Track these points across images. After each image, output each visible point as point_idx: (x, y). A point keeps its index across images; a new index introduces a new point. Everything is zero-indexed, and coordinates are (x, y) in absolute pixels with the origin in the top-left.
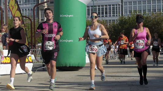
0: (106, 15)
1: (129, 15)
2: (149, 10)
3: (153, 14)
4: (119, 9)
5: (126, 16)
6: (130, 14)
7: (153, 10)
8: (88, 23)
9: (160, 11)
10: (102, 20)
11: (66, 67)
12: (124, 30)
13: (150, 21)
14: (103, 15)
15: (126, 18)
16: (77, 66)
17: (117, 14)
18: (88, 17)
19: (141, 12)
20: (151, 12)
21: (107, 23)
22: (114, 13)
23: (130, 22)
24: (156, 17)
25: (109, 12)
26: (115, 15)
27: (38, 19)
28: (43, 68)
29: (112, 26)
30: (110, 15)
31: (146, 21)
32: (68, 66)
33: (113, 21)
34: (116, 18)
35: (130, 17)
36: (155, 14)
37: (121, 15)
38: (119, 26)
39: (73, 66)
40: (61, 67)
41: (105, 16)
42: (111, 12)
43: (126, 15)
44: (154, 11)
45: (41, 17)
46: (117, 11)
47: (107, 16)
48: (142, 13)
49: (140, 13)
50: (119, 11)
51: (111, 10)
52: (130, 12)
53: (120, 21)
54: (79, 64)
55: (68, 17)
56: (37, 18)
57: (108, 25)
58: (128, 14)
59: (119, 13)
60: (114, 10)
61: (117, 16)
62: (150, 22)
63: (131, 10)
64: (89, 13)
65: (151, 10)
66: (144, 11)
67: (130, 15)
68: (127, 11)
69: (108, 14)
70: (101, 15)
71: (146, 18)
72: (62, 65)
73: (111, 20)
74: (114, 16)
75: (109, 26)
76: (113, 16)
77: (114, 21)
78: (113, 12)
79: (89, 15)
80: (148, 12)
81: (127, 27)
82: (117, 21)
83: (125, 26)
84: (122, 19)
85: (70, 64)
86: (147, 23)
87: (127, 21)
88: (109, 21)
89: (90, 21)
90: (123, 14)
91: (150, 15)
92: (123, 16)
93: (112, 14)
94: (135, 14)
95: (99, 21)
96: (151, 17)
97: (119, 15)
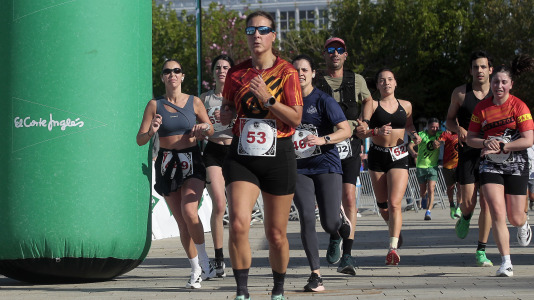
8: (174, 26)
10: (246, 11)
11: (46, 261)
13: (496, 18)
15: (374, 1)
16: (103, 254)
23: (391, 20)
29: (301, 41)
31: (478, 14)
32: (58, 254)
33: (302, 14)
34: (318, 2)
39: (87, 255)
40: (20, 260)
53: (340, 16)
54: (114, 248)
62: (497, 22)
71: (477, 1)
72: (27, 250)
73: (292, 14)
77: (311, 14)
81: (377, 49)
82: (326, 16)
83: (365, 42)
84: (353, 5)
85: (67, 248)
86: (482, 27)
87: (378, 15)
88: (282, 18)
89: (185, 19)
95: (227, 16)
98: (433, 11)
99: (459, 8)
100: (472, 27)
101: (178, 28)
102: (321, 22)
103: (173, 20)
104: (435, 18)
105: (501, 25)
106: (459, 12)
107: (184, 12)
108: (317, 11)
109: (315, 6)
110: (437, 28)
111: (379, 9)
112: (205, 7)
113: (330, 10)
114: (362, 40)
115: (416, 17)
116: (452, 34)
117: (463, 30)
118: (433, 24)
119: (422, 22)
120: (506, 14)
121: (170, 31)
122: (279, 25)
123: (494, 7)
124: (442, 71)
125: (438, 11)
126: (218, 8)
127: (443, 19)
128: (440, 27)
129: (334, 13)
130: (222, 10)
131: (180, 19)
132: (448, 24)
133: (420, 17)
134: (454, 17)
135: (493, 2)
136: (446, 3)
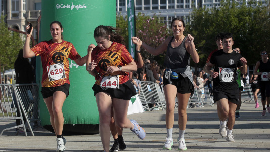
0: (162, 5)
1: (216, 5)
5: (210, 7)
6: (218, 2)
8: (122, 23)
10: (154, 16)
12: (203, 40)
13: (264, 20)
14: (155, 5)
15: (210, 12)
17: (187, 3)
18: (120, 9)
21: (165, 23)
22: (182, 1)
23: (217, 21)
26: (185, 4)
27: (6, 13)
28: (16, 127)
30: (172, 4)
31: (255, 18)
32: (74, 123)
34: (185, 12)
35: (218, 10)
37: (197, 6)
38: (192, 30)
39: (87, 123)
41: (161, 7)
43: (208, 5)
45: (13, 9)
47: (164, 7)
48: (247, 0)
53: (195, 19)
55: (75, 9)
56: (3, 12)
57: (168, 27)
58: (214, 2)
61: (187, 6)
62: (263, 22)
67: (219, 5)
69: (168, 2)
70: (151, 5)
71: (255, 12)
74: (182, 6)
75: (169, 31)
76: (178, 6)
81: (211, 33)
82: (189, 19)
83: (206, 30)
84: (201, 14)
85: (78, 120)
86: (257, 24)
87: (212, 18)
88: (169, 19)
90: (203, 2)
91: (264, 4)
92: (203, 7)
93: (177, 2)
94: (230, 1)
95: (146, 19)
96: (267, 9)
97: (192, 6)
98: (235, 17)
99: (247, 16)
100: (253, 24)
101: (124, 24)
102: (186, 21)
103: (122, 20)
104: (236, 20)
105: (265, 23)
106: (247, 18)
107: (126, 16)
108: (184, 16)
109: (183, 15)
110: (237, 24)
111: (212, 16)
112: (136, 15)
113: (190, 16)
115: (228, 20)
116: (244, 27)
117: (248, 26)
118: (236, 22)
119: (231, 22)
120: (267, 19)
121: (120, 25)
122: (168, 22)
123: (263, 15)
124: (239, 43)
125: (238, 17)
126: (141, 15)
127: (240, 20)
128: (239, 24)
129: (192, 18)
130: (143, 15)
131: (125, 19)
132: (242, 22)
133: (230, 19)
134: (245, 19)
135: (262, 13)
136: (242, 13)
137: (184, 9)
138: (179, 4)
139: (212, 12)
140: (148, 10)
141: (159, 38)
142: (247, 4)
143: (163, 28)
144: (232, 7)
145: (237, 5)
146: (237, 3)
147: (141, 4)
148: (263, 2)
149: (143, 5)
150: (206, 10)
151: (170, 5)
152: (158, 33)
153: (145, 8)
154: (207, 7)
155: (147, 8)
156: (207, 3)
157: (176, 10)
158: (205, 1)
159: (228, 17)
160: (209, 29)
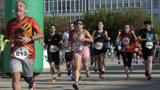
0: (68, 10)
1: (96, 10)
2: (120, 5)
3: (125, 9)
4: (84, 3)
5: (92, 12)
6: (97, 9)
7: (124, 4)
8: (47, 20)
9: (134, 6)
10: (63, 16)
12: (89, 28)
13: (120, 18)
14: (64, 11)
15: (93, 14)
17: (81, 10)
18: (46, 13)
19: (110, 7)
20: (122, 7)
21: (69, 20)
22: (78, 9)
23: (96, 19)
24: (129, 13)
25: (72, 6)
26: (79, 10)
30: (73, 10)
31: (116, 18)
33: (76, 17)
34: (80, 14)
35: (97, 13)
36: (127, 9)
37: (86, 11)
41: (67, 12)
42: (74, 6)
43: (92, 11)
44: (126, 5)
46: (81, 6)
48: (112, 8)
49: (108, 8)
50: (84, 6)
51: (74, 4)
52: (97, 6)
53: (85, 18)
58: (95, 9)
59: (84, 8)
60: (78, 4)
61: (81, 11)
62: (120, 19)
63: (98, 4)
64: (48, 8)
65: (122, 4)
66: (114, 5)
67: (97, 10)
68: (94, 5)
70: (62, 11)
71: (116, 14)
73: (74, 17)
74: (78, 11)
76: (76, 11)
78: (76, 6)
79: (48, 10)
80: (118, 7)
81: (93, 25)
82: (82, 18)
84: (88, 15)
86: (117, 20)
88: (71, 18)
89: (49, 18)
90: (89, 9)
91: (121, 10)
92: (89, 11)
93: (76, 9)
94: (103, 9)
95: (59, 17)
96: (122, 13)
97: (83, 11)
98: (106, 17)
100: (115, 20)
104: (106, 18)
105: (121, 20)
106: (112, 17)
107: (49, 16)
108: (79, 16)
110: (107, 20)
111: (94, 16)
112: (54, 15)
113: (82, 16)
114: (90, 23)
116: (110, 22)
117: (113, 21)
118: (106, 20)
119: (103, 19)
120: (122, 18)
121: (46, 21)
122: (71, 20)
123: (120, 16)
126: (57, 15)
127: (108, 18)
129: (83, 17)
130: (58, 16)
131: (48, 18)
132: (109, 20)
134: (110, 18)
135: (120, 15)
136: (109, 15)
137: (79, 13)
138: (76, 10)
139: (94, 14)
140: (60, 13)
141: (66, 28)
142: (112, 10)
143: (68, 22)
144: (104, 12)
145: (107, 11)
146: (107, 10)
147: (57, 10)
148: (120, 9)
149: (58, 11)
150: (90, 13)
151: (72, 10)
152: (65, 25)
153: (59, 12)
154: (91, 12)
155: (60, 12)
156: (91, 9)
157: (75, 13)
158: (90, 9)
159: (102, 17)
160: (92, 23)
